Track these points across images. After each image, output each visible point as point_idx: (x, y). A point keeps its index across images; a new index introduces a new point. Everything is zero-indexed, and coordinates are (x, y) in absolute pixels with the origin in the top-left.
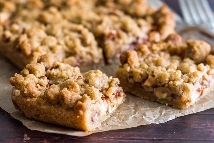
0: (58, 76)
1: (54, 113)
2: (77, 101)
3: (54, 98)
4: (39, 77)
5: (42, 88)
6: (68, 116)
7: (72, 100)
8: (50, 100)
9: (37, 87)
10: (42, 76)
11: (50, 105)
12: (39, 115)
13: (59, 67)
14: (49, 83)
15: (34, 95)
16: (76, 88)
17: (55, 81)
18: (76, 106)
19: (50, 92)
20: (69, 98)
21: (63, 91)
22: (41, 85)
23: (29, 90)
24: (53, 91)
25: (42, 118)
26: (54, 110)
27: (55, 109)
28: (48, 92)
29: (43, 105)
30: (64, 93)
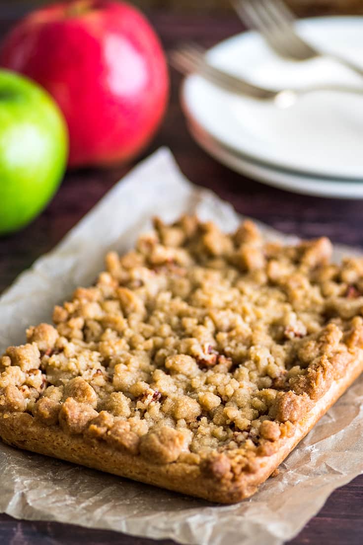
0: (62, 368)
1: (49, 441)
2: (90, 422)
3: (50, 416)
4: (28, 370)
5: (32, 391)
6: (73, 446)
7: (81, 421)
8: (43, 418)
9: (24, 390)
10: (32, 368)
11: (43, 427)
12: (25, 441)
13: (65, 351)
14: (44, 381)
15: (16, 408)
16: (89, 395)
17: (56, 377)
18: (86, 432)
19: (44, 405)
20: (75, 417)
21: (66, 405)
22: (30, 386)
23: (8, 399)
24: (48, 404)
25: (29, 445)
26: (50, 436)
27: (52, 434)
28: (40, 404)
29: (32, 425)
30: (67, 409)
